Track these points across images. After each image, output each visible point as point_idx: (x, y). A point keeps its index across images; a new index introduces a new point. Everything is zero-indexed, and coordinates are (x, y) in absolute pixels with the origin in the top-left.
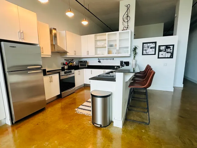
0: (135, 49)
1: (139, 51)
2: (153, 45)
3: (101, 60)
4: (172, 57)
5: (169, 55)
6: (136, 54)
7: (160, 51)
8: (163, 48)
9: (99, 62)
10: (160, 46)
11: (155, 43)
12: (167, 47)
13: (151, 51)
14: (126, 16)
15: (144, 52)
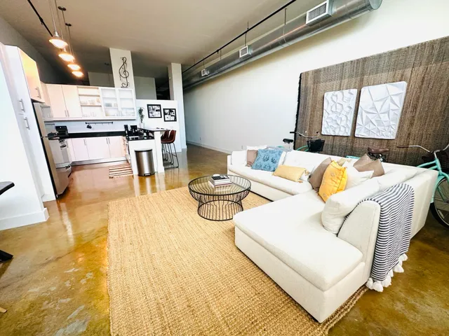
0: (141, 111)
1: (145, 113)
2: (158, 108)
3: (91, 125)
4: (175, 120)
5: (173, 118)
6: (142, 117)
7: (165, 114)
8: (167, 111)
9: (89, 127)
10: (164, 109)
11: (160, 105)
12: (171, 110)
13: (157, 114)
14: (122, 70)
15: (150, 114)
